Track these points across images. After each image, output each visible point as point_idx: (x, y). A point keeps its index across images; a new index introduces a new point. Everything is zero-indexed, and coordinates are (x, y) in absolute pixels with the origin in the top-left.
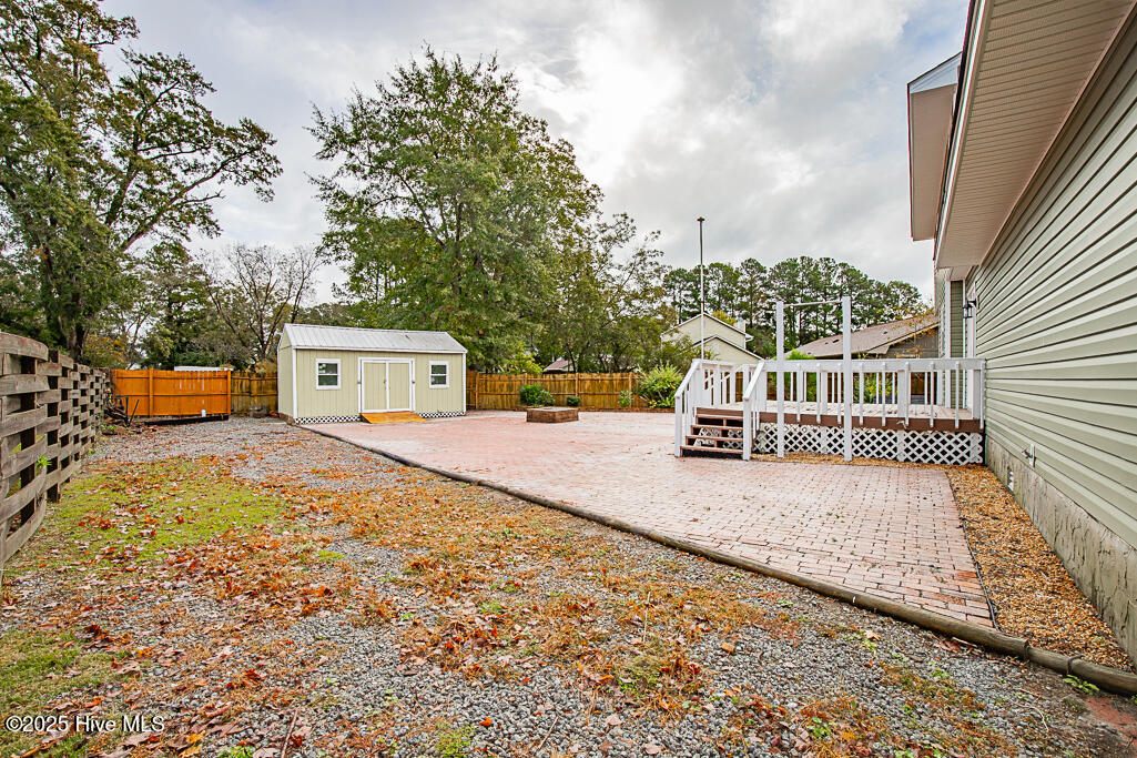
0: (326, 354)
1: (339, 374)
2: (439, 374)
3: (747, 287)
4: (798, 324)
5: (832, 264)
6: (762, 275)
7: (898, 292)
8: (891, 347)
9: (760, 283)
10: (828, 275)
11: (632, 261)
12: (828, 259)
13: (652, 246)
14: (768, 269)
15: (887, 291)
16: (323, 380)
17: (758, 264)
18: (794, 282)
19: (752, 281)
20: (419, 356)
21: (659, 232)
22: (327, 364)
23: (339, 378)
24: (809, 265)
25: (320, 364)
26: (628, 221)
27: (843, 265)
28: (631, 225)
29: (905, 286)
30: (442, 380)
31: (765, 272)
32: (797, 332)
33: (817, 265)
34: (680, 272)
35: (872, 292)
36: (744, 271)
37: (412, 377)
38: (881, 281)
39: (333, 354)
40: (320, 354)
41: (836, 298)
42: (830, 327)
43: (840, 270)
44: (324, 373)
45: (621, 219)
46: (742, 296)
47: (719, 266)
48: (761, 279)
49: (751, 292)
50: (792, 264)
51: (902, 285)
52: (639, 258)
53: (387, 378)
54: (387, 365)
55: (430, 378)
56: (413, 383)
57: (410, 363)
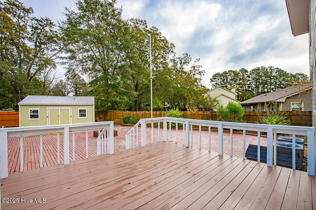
0: (34, 107)
1: (39, 114)
2: (83, 113)
3: (241, 78)
4: (260, 89)
5: (273, 68)
6: (247, 73)
7: (299, 77)
8: (288, 98)
9: (246, 76)
10: (271, 72)
11: (190, 69)
12: (271, 67)
13: (197, 64)
14: (249, 71)
15: (294, 77)
16: (32, 116)
17: (245, 70)
18: (258, 75)
19: (243, 76)
20: (74, 107)
21: (199, 59)
22: (34, 110)
23: (39, 115)
24: (264, 69)
25: (31, 111)
26: (188, 56)
27: (277, 68)
28: (190, 57)
29: (302, 74)
30: (84, 115)
31: (248, 72)
32: (260, 91)
33: (267, 69)
34: (218, 74)
35: (288, 77)
36: (240, 73)
37: (71, 114)
38: (292, 73)
39: (36, 106)
40: (30, 106)
41: (274, 80)
42: (272, 90)
43: (276, 70)
44: (32, 114)
45: (185, 55)
46: (239, 80)
47: (231, 71)
48: (247, 75)
49: (243, 79)
50: (258, 69)
51: (300, 74)
52: (193, 68)
53: (60, 115)
54: (60, 110)
55: (79, 115)
56: (71, 116)
57: (70, 109)
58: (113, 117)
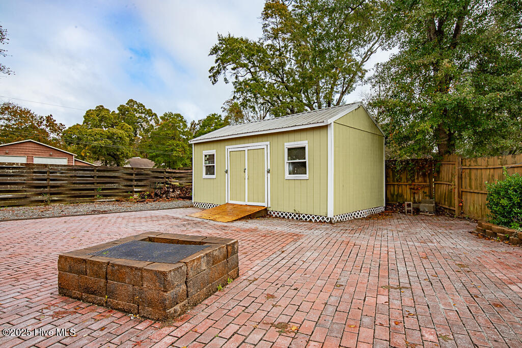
0: (209, 146)
1: (215, 164)
2: (297, 160)
16: (208, 171)
20: (275, 138)
22: (209, 155)
23: (215, 168)
25: (206, 155)
37: (268, 164)
40: (205, 147)
44: (208, 163)
53: (246, 168)
54: (246, 152)
55: (287, 166)
56: (268, 172)
57: (265, 147)
58: (460, 185)
